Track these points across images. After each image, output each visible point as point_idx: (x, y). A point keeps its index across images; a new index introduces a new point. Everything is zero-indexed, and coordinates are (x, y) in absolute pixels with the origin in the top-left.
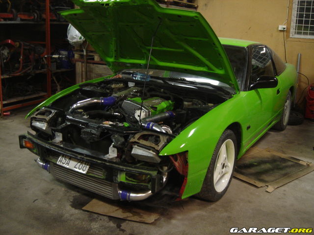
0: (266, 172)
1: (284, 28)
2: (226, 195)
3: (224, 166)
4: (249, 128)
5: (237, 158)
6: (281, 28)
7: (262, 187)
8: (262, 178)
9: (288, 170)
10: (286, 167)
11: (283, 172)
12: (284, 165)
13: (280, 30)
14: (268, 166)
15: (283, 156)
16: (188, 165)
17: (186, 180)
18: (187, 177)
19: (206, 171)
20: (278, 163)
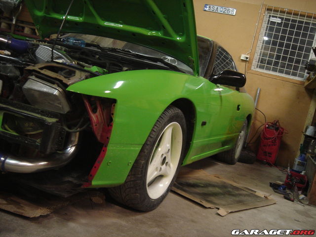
0: (215, 195)
1: (247, 58)
2: (160, 209)
3: (164, 161)
4: (204, 124)
5: (182, 164)
6: (243, 57)
7: (210, 208)
8: (209, 199)
9: (242, 198)
10: (240, 195)
11: (237, 199)
12: (237, 192)
13: (242, 60)
14: (217, 190)
15: (235, 184)
16: (111, 126)
17: (105, 151)
18: (106, 146)
19: (139, 149)
20: (230, 189)
